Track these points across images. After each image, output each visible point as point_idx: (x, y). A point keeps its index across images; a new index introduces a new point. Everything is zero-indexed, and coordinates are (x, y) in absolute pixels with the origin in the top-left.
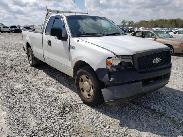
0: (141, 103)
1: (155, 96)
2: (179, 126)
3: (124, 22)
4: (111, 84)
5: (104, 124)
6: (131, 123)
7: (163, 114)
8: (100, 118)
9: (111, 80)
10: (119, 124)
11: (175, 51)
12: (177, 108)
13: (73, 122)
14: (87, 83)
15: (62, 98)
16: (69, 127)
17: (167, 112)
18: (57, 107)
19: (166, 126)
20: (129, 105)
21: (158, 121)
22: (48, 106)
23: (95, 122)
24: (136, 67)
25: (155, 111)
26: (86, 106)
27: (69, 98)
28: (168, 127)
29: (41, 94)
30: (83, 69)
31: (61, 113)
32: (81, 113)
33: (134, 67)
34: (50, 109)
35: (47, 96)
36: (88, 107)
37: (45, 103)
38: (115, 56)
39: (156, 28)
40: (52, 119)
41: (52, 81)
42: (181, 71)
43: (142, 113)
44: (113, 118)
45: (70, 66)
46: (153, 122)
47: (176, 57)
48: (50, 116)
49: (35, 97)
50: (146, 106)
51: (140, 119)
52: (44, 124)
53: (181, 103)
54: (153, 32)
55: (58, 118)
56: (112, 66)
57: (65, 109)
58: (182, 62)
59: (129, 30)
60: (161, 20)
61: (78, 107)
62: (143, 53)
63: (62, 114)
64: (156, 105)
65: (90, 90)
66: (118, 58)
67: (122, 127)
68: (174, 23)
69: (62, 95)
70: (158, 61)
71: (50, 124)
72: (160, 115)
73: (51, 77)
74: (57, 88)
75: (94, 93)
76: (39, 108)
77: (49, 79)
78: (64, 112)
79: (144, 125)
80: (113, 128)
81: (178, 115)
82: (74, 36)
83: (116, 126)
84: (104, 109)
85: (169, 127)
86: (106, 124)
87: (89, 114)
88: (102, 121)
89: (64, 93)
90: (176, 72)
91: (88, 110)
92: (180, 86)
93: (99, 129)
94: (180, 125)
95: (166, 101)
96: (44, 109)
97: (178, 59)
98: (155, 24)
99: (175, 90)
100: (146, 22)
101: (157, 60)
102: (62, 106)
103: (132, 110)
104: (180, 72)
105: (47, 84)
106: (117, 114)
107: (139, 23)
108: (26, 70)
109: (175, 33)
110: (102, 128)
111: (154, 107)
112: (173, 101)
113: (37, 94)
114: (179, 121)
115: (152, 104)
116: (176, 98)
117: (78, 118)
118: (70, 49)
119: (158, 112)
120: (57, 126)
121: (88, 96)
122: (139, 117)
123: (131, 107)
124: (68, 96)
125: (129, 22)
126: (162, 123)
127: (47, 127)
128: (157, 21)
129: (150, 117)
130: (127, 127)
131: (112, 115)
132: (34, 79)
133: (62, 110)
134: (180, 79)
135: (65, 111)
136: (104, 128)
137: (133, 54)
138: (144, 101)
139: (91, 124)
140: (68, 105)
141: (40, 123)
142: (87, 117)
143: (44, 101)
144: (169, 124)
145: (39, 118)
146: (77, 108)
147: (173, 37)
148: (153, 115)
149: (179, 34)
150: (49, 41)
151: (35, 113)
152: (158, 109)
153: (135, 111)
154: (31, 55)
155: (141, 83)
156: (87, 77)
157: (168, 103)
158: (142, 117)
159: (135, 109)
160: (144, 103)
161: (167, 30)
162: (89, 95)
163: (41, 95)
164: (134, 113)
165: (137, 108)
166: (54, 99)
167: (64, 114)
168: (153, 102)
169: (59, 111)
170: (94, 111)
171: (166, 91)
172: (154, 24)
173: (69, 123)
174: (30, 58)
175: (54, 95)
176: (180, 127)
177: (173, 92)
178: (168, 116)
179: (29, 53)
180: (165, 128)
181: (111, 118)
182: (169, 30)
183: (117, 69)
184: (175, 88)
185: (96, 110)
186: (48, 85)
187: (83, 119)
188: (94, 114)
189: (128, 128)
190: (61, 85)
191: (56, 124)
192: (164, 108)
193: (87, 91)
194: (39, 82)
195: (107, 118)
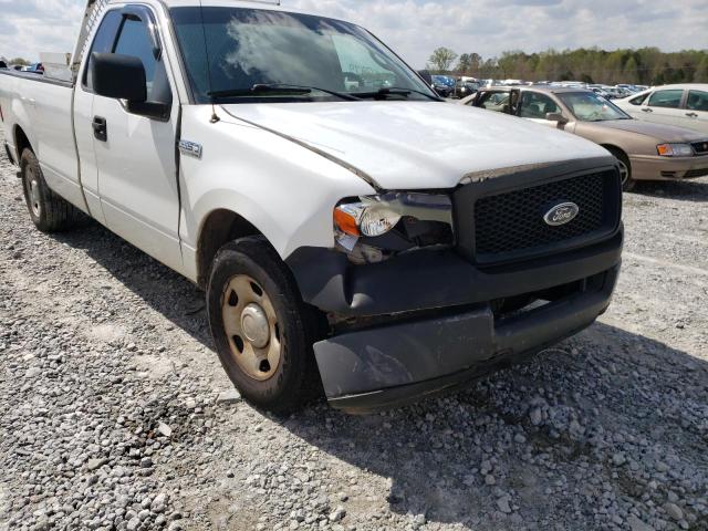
0: (489, 394)
1: (552, 363)
2: (650, 503)
3: (442, 57)
4: (353, 318)
5: (323, 499)
6: (442, 494)
7: (584, 449)
8: (305, 469)
9: (353, 305)
10: (388, 499)
11: (636, 175)
12: (639, 418)
13: (183, 493)
14: (252, 310)
15: (151, 376)
16: (160, 519)
17: (598, 439)
18: (121, 419)
19: (592, 505)
20: (437, 404)
21: (559, 483)
22: (78, 413)
23: (280, 492)
24: (469, 241)
25: (548, 433)
26: (252, 411)
27: (182, 376)
28: (603, 510)
29: (56, 357)
30: (236, 248)
31: (133, 446)
32: (225, 448)
33: (457, 243)
34: (84, 427)
35: (82, 367)
36: (258, 415)
37: (66, 401)
38: (372, 191)
39: (565, 84)
40: (84, 481)
41: (117, 297)
42: (658, 256)
43: (494, 445)
44: (362, 468)
45: (184, 232)
46: (536, 484)
47: (640, 196)
48: (77, 463)
49: (28, 373)
50: (513, 411)
51: (484, 472)
52: (41, 505)
53: (657, 394)
54: (551, 96)
55: (113, 472)
56: (364, 239)
57: (152, 428)
58: (659, 217)
59: (463, 89)
60: (583, 53)
61: (213, 416)
62: (501, 178)
63: (138, 452)
64: (552, 405)
65: (268, 343)
66: (385, 204)
67: (402, 512)
68: (632, 66)
69: (152, 359)
70: (567, 215)
71: (70, 508)
72: (568, 450)
73: (119, 279)
74: (132, 328)
75: (283, 359)
76: (34, 426)
77: (109, 288)
78: (150, 441)
79: (499, 502)
80: (362, 517)
81: (643, 452)
82: (197, 97)
83: (374, 511)
84: (328, 427)
85: (606, 511)
86: (332, 497)
87: (261, 452)
88: (312, 484)
89: (161, 351)
90: (639, 258)
91: (260, 430)
92: (653, 321)
93: (294, 524)
94: (651, 498)
95: (593, 385)
96: (57, 429)
97: (645, 204)
98: (562, 67)
99: (633, 335)
100: (528, 57)
101: (561, 213)
102: (142, 414)
103: (449, 432)
104: (653, 260)
105: (95, 309)
106: (382, 451)
107: (501, 61)
108: (12, 248)
109: (638, 102)
110: (308, 520)
111: (546, 415)
112: (626, 385)
113: (39, 356)
114: (650, 480)
115: (537, 400)
116: (636, 374)
117: (206, 471)
118: (182, 157)
119: (560, 440)
120: (101, 516)
121: (261, 369)
122: (481, 461)
123: (446, 416)
124: (179, 364)
125: (464, 58)
126: (577, 490)
127: (52, 520)
128: (568, 55)
129: (526, 462)
130: (422, 515)
131: (360, 454)
132: (39, 289)
133: (139, 435)
134: (652, 288)
135: (153, 438)
136: (318, 520)
137: (453, 185)
138: (503, 389)
139: (261, 503)
140: (171, 410)
141: (22, 501)
142: (248, 468)
143: (67, 389)
144: (606, 495)
145: (26, 474)
146: (208, 424)
147: (631, 118)
148: (539, 452)
149: (651, 108)
150: (98, 120)
151: (11, 450)
152: (560, 426)
153: (462, 436)
154: (34, 182)
155: (488, 314)
156: (253, 285)
157: (602, 397)
158: (493, 465)
159: (465, 424)
160: (505, 395)
161: (604, 89)
162: (265, 366)
163: (59, 361)
164: (457, 445)
165: (474, 420)
166: (113, 378)
167: (149, 450)
168: (541, 391)
169: (128, 435)
170: (283, 435)
171: (596, 342)
172: (556, 66)
173: (160, 498)
174: (34, 196)
175: (116, 362)
176: (653, 511)
177: (625, 347)
178: (600, 457)
179: (28, 172)
180: (587, 514)
181: (353, 472)
182: (612, 90)
183: (385, 252)
184: (634, 329)
185: (293, 431)
186: (99, 315)
187: (231, 476)
188: (281, 453)
189: (427, 518)
190: (156, 317)
191: (97, 506)
192: (586, 420)
193: (255, 348)
194: (57, 299)
195: (340, 467)
